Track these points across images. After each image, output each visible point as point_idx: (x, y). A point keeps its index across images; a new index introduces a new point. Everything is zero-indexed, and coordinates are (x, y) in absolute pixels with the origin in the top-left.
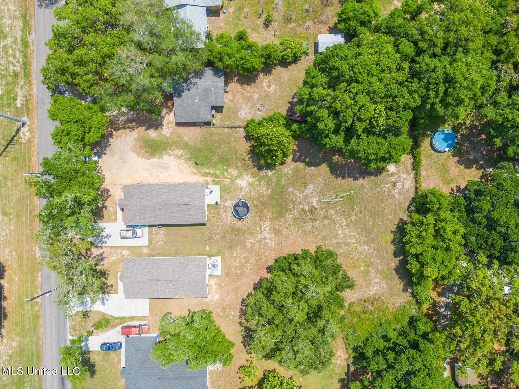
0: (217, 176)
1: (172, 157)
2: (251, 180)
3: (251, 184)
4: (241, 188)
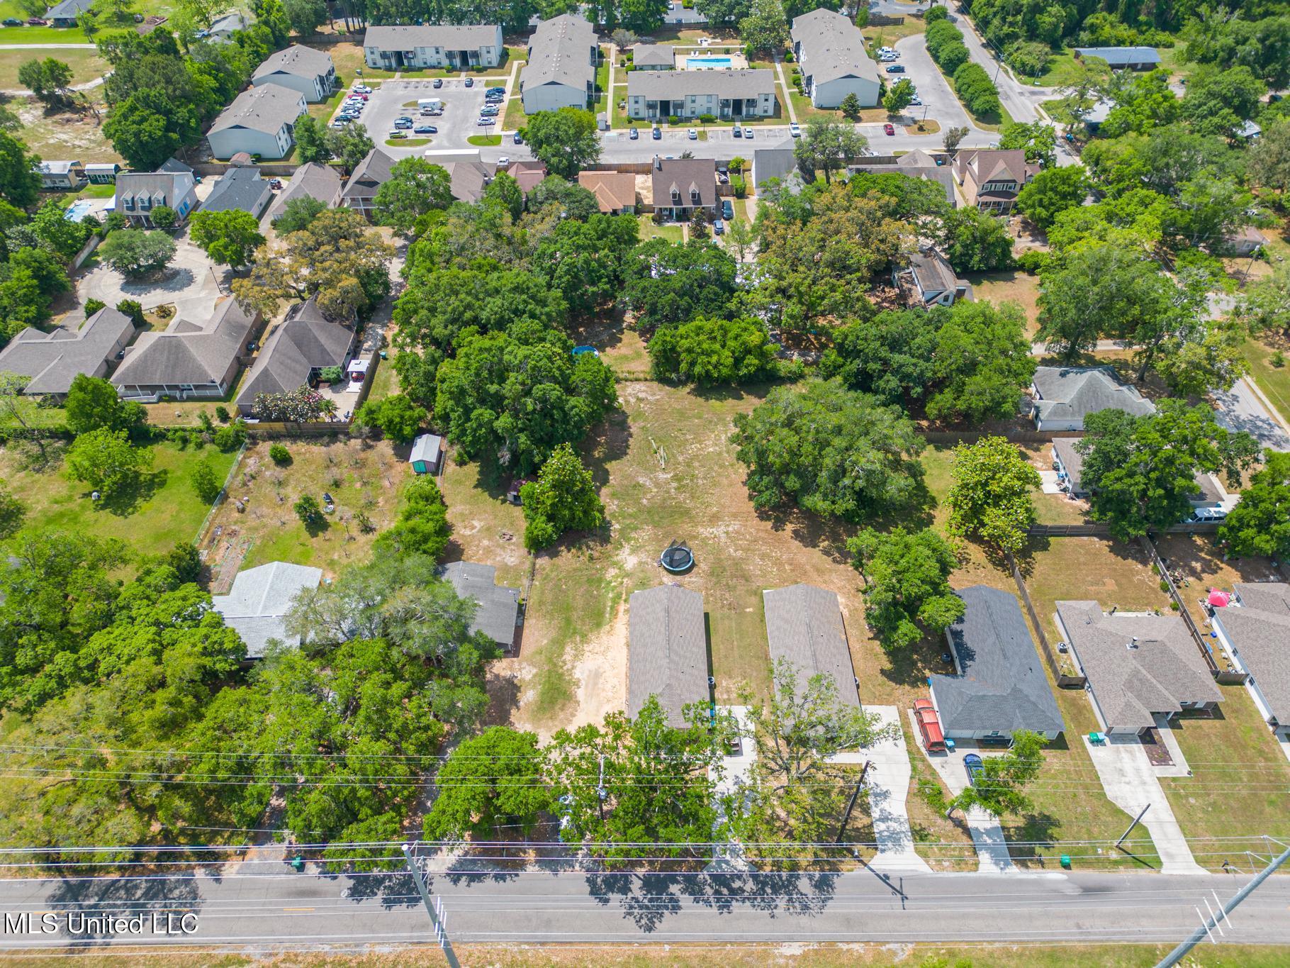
0: (619, 596)
1: (578, 664)
2: (627, 549)
3: (634, 551)
4: (641, 563)
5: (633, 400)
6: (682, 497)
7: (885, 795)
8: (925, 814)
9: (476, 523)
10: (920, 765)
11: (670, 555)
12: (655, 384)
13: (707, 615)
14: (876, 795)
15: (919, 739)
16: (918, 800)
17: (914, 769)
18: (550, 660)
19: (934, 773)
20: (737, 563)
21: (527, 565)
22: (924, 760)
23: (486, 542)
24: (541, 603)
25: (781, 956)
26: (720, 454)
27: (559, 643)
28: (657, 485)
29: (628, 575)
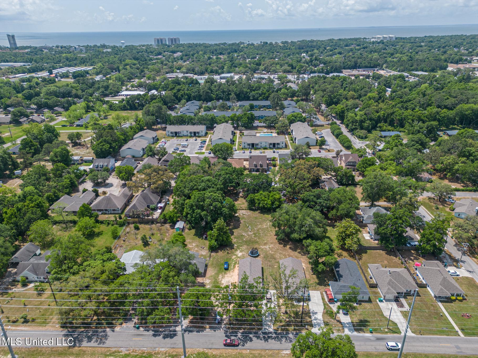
0: (236, 263)
1: (223, 279)
2: (239, 251)
3: (241, 252)
4: (243, 255)
5: (241, 214)
6: (256, 239)
7: (316, 313)
8: (328, 319)
9: (193, 244)
10: (327, 306)
11: (252, 253)
12: (248, 211)
13: (262, 268)
14: (313, 313)
15: (326, 300)
16: (326, 315)
17: (325, 307)
18: (215, 278)
19: (331, 308)
20: (272, 255)
21: (208, 255)
22: (328, 305)
23: (196, 249)
24: (212, 264)
25: (283, 353)
26: (267, 228)
27: (218, 274)
28: (248, 235)
29: (239, 258)
